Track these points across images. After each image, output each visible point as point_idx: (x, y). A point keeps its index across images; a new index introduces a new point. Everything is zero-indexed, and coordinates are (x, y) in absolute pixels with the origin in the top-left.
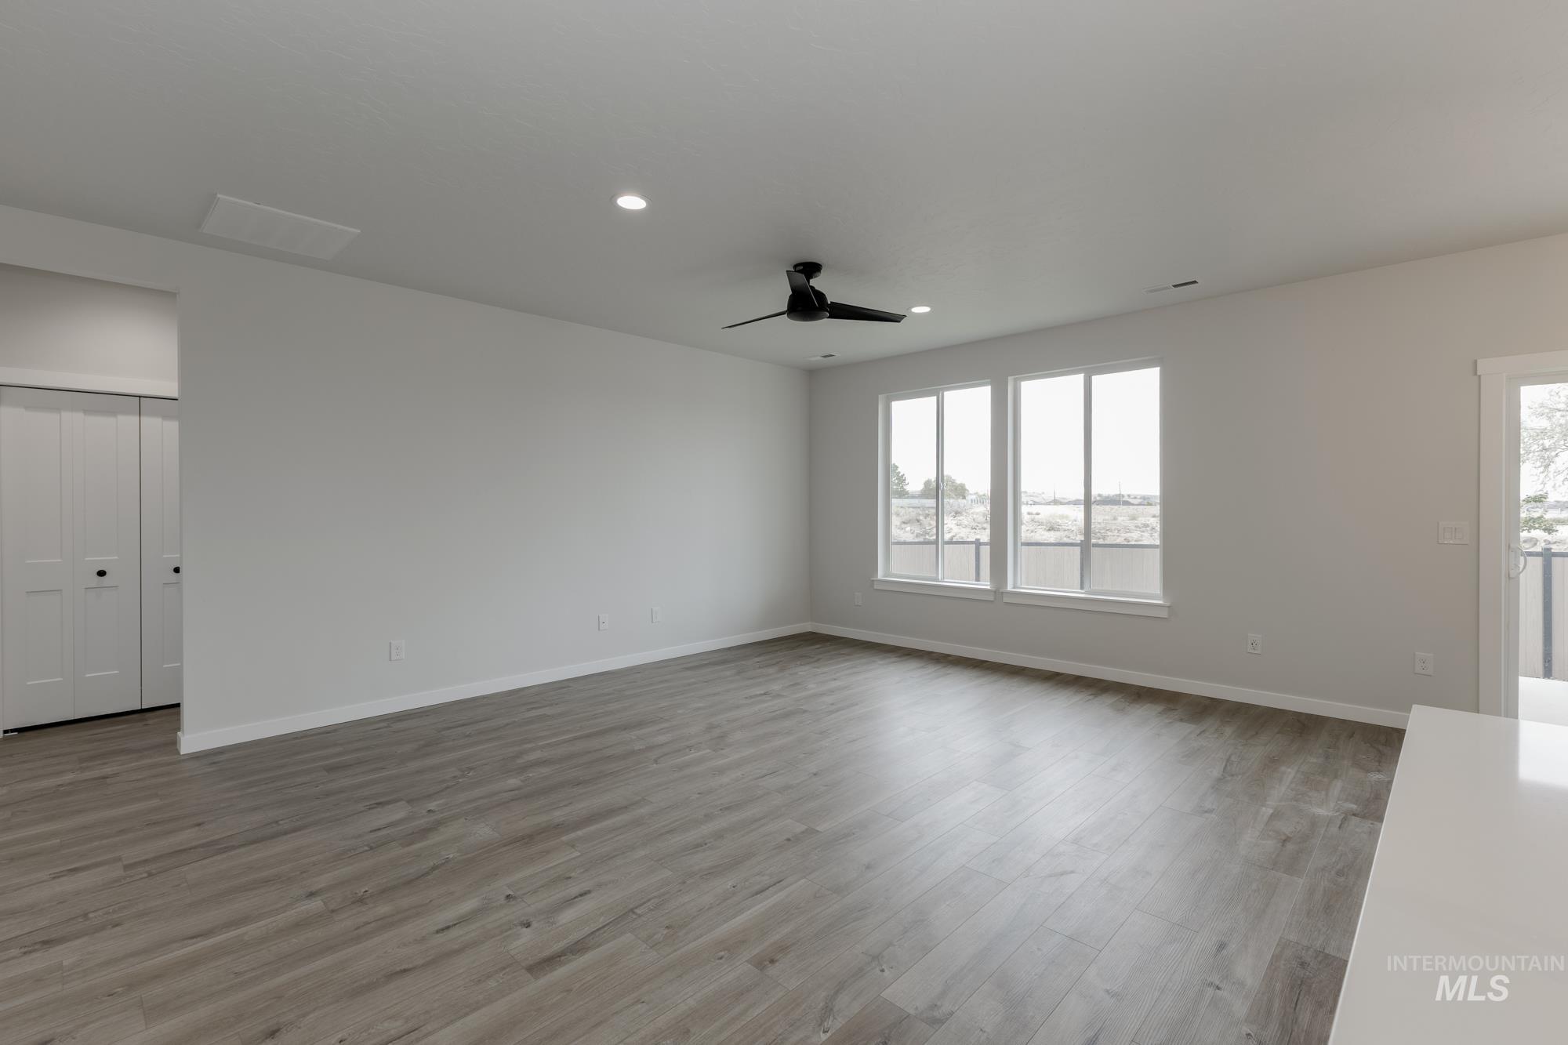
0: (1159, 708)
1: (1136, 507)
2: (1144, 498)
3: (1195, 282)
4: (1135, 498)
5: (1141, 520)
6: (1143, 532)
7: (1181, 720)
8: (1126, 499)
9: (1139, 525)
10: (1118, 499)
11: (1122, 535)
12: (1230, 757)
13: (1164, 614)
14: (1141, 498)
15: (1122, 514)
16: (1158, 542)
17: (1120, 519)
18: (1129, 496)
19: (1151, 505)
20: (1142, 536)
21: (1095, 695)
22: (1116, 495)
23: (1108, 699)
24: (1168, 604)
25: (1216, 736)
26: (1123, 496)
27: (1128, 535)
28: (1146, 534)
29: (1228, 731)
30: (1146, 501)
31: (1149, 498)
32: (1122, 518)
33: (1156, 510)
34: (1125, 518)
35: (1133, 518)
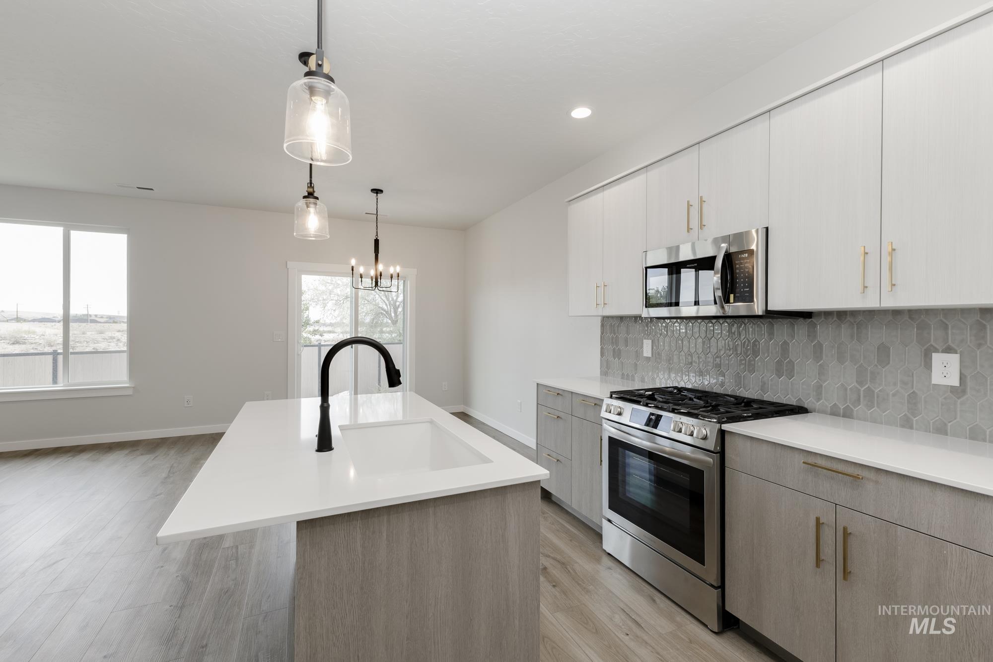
0: (126, 452)
1: (102, 324)
2: (110, 317)
3: (152, 189)
4: (102, 317)
5: (108, 334)
6: (110, 342)
7: (142, 454)
8: (93, 318)
9: (107, 337)
10: (85, 318)
11: (91, 345)
12: (173, 464)
13: (130, 392)
14: (107, 318)
15: (91, 331)
16: (125, 349)
17: (89, 334)
18: (96, 316)
19: (116, 323)
20: (109, 346)
21: (74, 456)
22: (83, 315)
23: (85, 456)
24: (133, 386)
25: (164, 457)
26: (90, 316)
27: (96, 345)
28: (112, 344)
29: (172, 452)
30: (112, 320)
31: (114, 318)
32: (91, 333)
33: (124, 326)
34: (93, 333)
35: (101, 332)
